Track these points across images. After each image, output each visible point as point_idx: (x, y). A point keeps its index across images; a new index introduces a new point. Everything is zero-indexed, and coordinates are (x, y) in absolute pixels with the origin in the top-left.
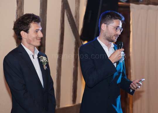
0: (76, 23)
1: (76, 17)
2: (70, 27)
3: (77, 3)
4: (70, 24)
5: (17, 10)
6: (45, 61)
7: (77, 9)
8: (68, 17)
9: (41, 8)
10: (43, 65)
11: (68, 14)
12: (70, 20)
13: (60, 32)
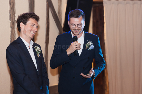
0: (59, 18)
1: (59, 13)
2: (54, 22)
3: (59, 2)
4: (54, 19)
5: (10, 10)
6: (39, 50)
7: (60, 7)
8: (52, 14)
9: (29, 8)
10: (37, 54)
11: (52, 11)
12: (54, 15)
13: (46, 26)
